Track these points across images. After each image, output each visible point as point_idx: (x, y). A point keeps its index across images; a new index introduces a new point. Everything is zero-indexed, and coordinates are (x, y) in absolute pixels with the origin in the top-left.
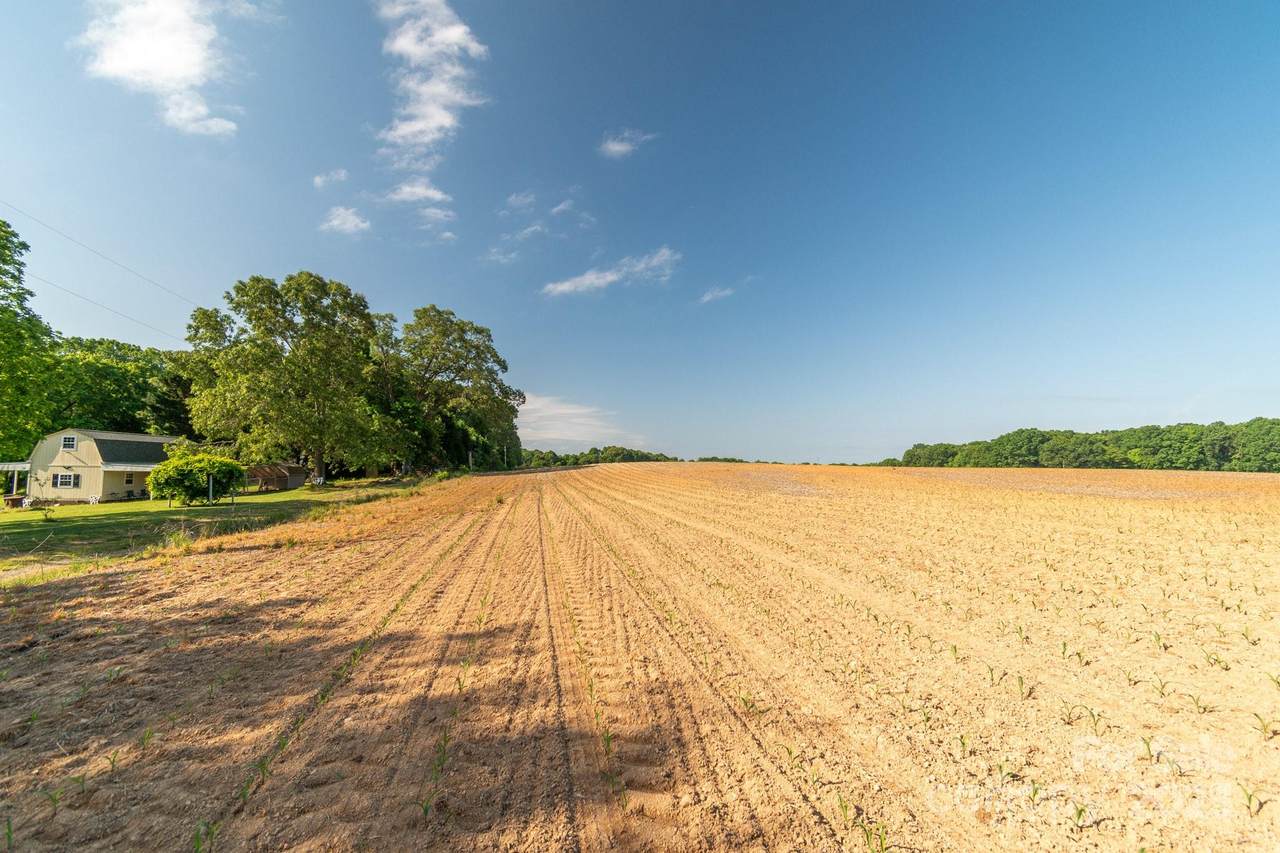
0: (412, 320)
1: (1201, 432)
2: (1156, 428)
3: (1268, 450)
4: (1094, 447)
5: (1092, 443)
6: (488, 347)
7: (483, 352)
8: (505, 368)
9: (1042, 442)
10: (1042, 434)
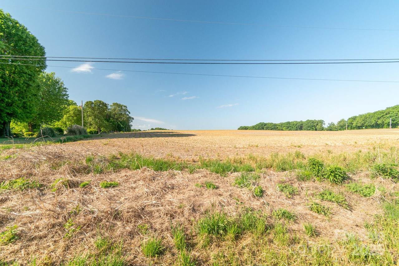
0: (112, 104)
1: (297, 123)
2: (289, 122)
3: (308, 127)
4: (275, 127)
5: (275, 126)
6: (127, 109)
7: (126, 110)
8: (130, 113)
9: (264, 126)
10: (265, 124)
